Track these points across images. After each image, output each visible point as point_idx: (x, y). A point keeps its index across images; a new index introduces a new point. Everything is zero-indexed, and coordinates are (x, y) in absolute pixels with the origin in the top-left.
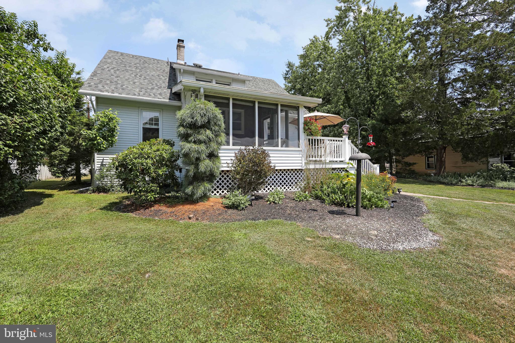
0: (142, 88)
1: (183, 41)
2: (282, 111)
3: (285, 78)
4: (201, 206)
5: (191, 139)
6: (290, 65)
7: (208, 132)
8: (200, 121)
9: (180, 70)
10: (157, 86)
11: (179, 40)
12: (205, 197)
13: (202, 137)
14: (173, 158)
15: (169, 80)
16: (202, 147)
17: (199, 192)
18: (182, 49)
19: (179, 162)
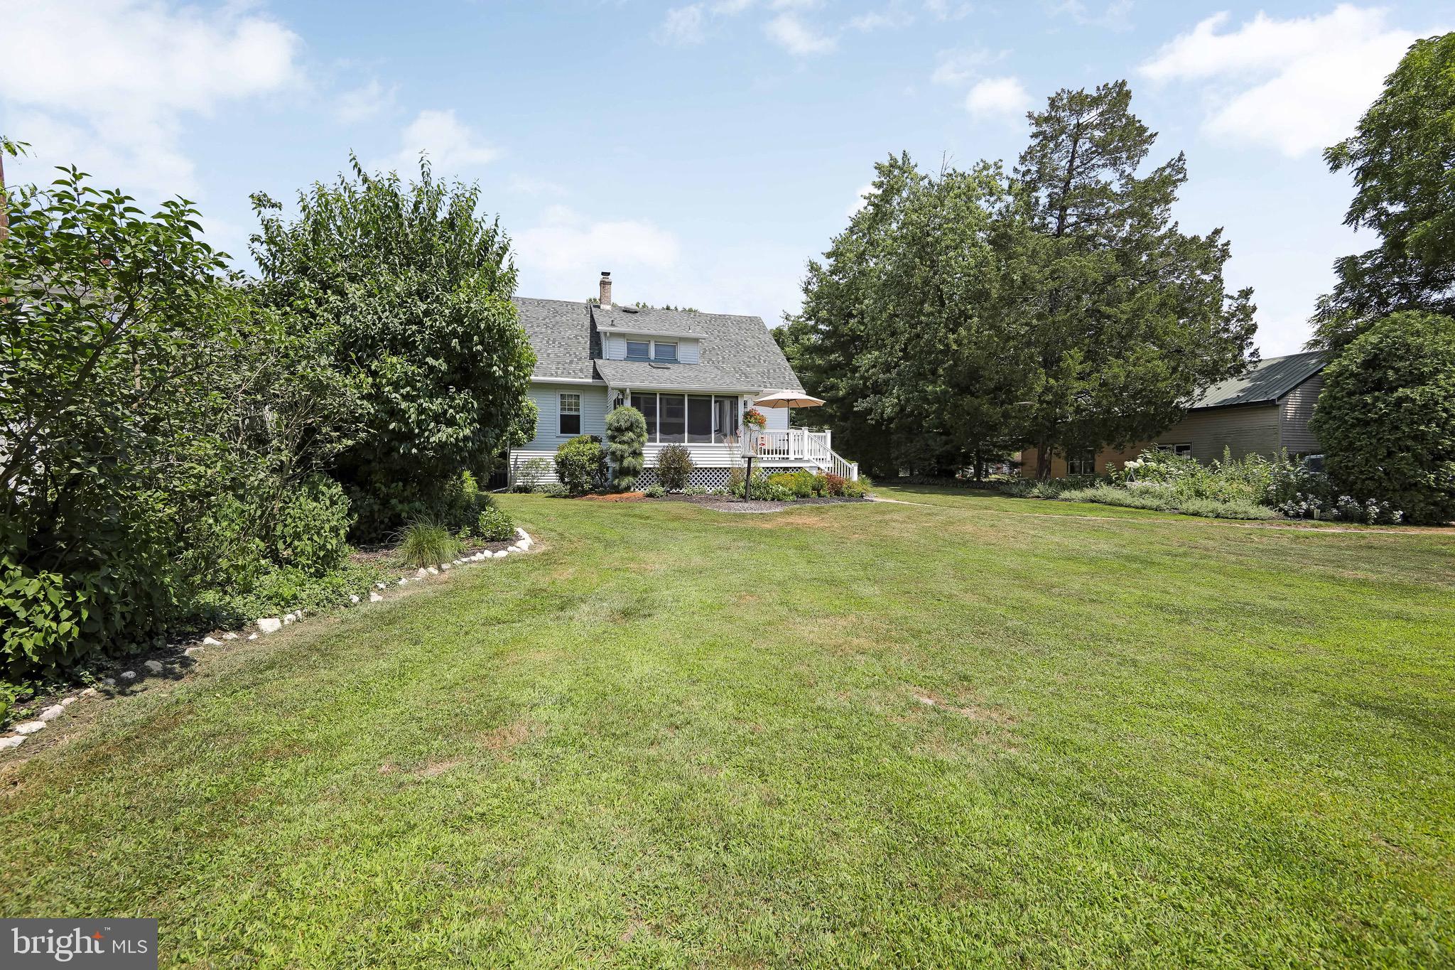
0: (558, 363)
1: (609, 274)
2: (716, 402)
3: (806, 291)
4: (625, 495)
5: (617, 440)
6: (814, 268)
7: (631, 434)
8: (623, 425)
9: (605, 333)
10: (576, 357)
11: (603, 274)
12: (627, 489)
13: (625, 438)
14: (603, 455)
15: (591, 342)
16: (625, 447)
17: (624, 484)
18: (607, 286)
19: (607, 460)
